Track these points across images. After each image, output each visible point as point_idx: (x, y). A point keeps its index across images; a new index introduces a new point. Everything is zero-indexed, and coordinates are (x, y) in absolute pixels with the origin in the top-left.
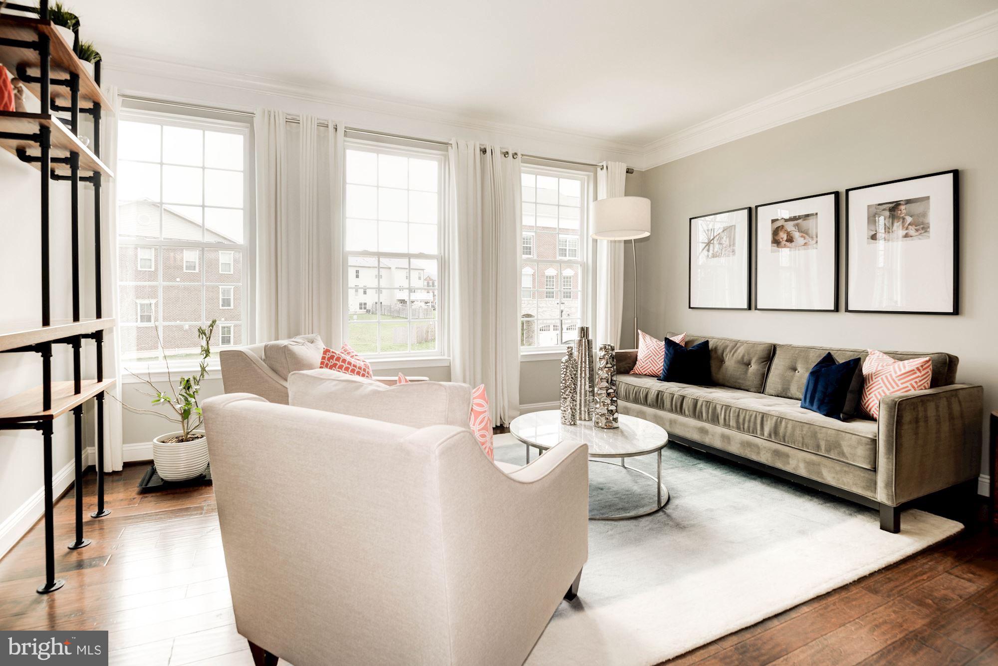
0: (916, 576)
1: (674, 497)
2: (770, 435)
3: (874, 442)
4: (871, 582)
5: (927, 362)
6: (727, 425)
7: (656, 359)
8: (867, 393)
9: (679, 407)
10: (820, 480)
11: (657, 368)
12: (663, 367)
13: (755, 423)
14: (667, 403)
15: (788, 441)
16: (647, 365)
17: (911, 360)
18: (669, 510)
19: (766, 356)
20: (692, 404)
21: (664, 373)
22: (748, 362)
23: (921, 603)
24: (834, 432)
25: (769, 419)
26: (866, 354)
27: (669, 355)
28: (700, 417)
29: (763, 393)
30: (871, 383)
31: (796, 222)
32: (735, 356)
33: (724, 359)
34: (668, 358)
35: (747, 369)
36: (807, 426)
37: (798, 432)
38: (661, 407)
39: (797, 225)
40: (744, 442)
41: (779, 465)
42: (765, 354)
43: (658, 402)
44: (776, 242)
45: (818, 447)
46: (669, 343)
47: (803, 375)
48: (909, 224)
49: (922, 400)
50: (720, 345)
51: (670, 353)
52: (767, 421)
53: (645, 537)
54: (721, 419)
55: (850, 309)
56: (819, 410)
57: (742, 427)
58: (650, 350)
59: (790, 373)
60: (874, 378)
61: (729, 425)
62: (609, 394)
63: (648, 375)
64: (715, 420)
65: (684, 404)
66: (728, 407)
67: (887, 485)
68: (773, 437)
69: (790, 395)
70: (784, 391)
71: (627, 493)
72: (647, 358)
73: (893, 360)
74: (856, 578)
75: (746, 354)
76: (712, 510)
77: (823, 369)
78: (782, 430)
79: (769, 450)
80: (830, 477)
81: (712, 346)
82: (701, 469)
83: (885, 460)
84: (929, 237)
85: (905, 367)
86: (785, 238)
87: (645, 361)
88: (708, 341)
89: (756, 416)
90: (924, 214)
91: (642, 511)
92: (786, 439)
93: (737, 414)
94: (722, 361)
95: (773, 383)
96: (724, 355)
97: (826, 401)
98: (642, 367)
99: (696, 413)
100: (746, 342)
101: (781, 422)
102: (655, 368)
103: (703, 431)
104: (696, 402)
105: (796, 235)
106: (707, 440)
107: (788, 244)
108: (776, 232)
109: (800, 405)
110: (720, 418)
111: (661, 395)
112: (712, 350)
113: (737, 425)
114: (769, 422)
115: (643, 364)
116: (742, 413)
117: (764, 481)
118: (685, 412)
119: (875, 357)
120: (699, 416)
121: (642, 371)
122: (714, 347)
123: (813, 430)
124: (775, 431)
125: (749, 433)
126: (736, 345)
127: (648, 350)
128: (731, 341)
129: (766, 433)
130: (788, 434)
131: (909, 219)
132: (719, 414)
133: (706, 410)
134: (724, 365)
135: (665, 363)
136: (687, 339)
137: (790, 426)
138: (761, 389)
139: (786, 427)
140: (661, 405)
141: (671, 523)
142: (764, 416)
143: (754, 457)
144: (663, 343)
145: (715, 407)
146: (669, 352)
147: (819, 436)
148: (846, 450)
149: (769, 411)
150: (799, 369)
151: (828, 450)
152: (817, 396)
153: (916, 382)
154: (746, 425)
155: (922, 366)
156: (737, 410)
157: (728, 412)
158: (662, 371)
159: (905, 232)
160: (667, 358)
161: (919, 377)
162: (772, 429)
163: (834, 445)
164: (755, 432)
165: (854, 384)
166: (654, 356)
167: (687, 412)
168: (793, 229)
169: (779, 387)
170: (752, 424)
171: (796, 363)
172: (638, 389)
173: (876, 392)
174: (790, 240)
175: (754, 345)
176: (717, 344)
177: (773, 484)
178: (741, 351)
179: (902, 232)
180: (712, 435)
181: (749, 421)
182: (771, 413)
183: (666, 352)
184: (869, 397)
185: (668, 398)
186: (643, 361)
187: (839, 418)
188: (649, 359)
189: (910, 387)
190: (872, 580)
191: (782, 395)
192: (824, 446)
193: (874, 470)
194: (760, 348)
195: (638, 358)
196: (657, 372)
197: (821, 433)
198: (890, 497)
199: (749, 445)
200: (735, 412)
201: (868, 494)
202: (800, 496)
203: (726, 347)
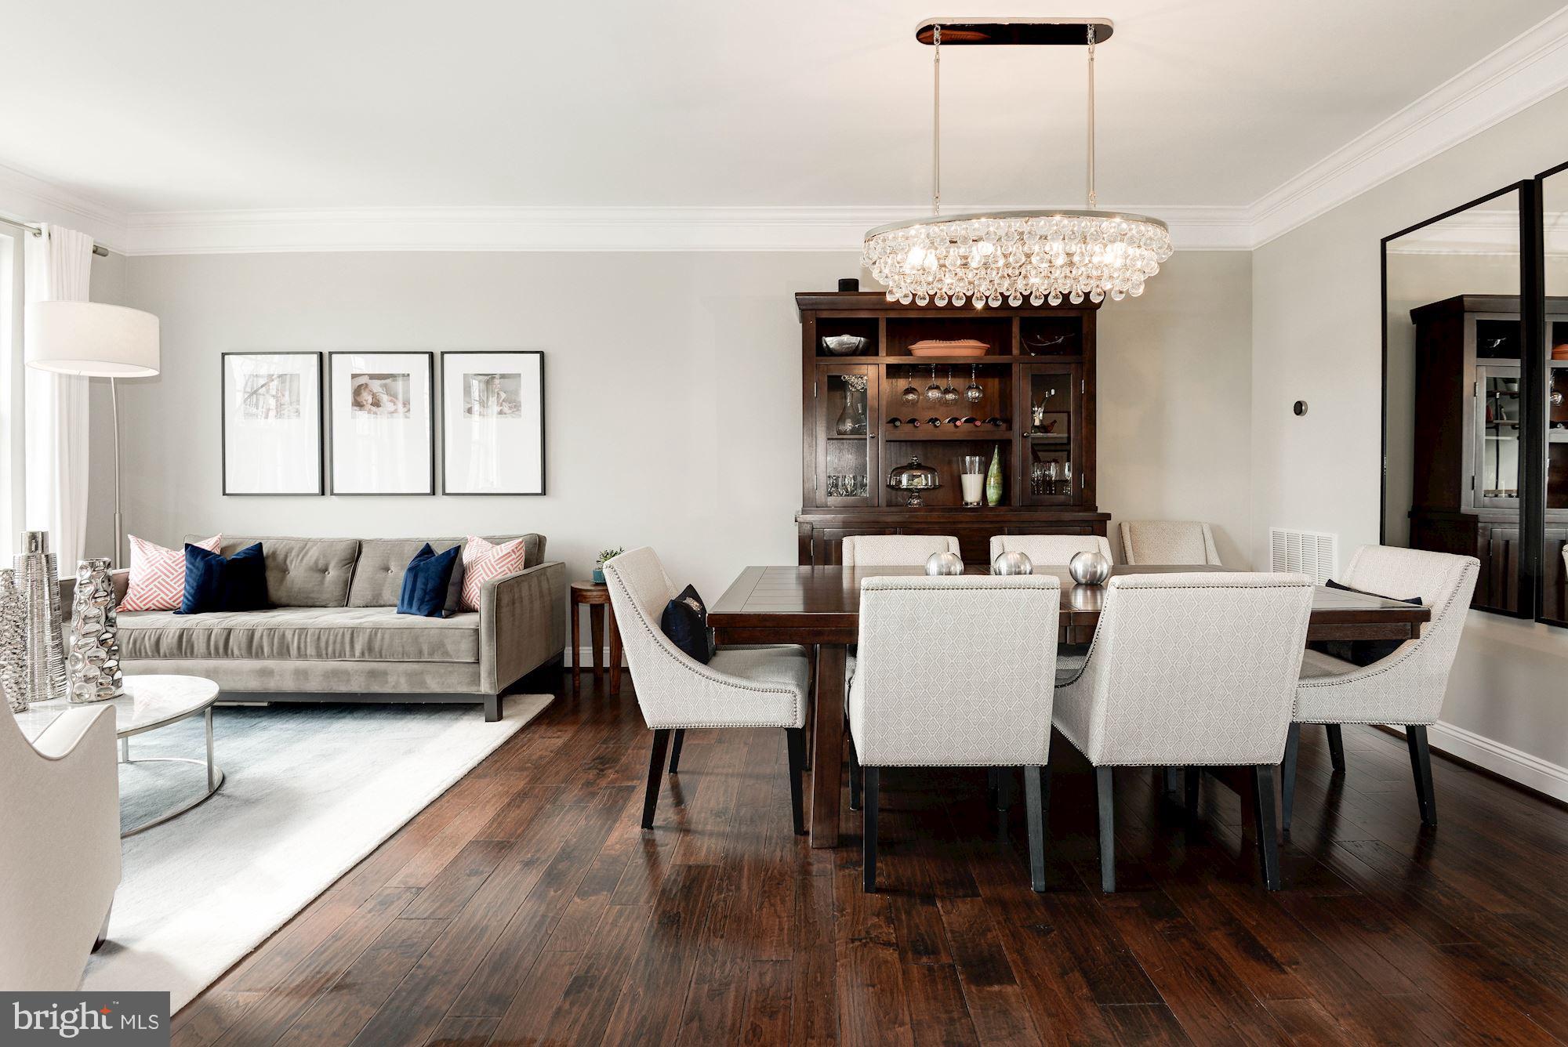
0: (518, 750)
1: (231, 773)
2: (363, 654)
3: (477, 631)
4: (480, 771)
5: (521, 543)
6: (302, 655)
7: (168, 580)
8: (468, 584)
9: (223, 648)
10: (423, 691)
11: (171, 595)
12: (183, 592)
13: (343, 643)
14: (200, 646)
15: (386, 655)
16: (150, 593)
17: (507, 543)
18: (228, 789)
19: (348, 557)
20: (245, 637)
21: (185, 600)
22: (324, 568)
23: (522, 769)
24: (437, 631)
25: (361, 634)
26: (466, 541)
27: (195, 570)
28: (260, 654)
29: (346, 606)
30: (472, 572)
31: (383, 382)
32: (304, 561)
33: (287, 567)
34: (193, 575)
35: (324, 578)
36: (408, 631)
37: (397, 641)
38: (189, 654)
39: (385, 386)
40: (328, 672)
41: (376, 688)
42: (346, 554)
43: (183, 647)
44: (358, 404)
45: (421, 652)
46: (193, 551)
47: (398, 574)
48: (503, 401)
49: (517, 581)
50: (280, 548)
51: (197, 568)
52: (358, 636)
53: (199, 832)
54: (293, 649)
55: (447, 491)
56: (419, 611)
57: (324, 652)
58: (156, 567)
59: (381, 575)
60: (474, 566)
61: (306, 655)
62: (103, 643)
63: (154, 610)
64: (283, 652)
65: (231, 640)
66: (302, 631)
67: (490, 674)
68: (366, 654)
69: (383, 603)
70: (374, 599)
71: (147, 793)
72: (150, 581)
73: (491, 545)
74: (466, 772)
75: (322, 557)
76: (292, 769)
77: (422, 563)
78: (377, 646)
79: (362, 673)
80: (434, 684)
81: (269, 551)
82: (264, 729)
83: (487, 648)
84: (520, 416)
85: (502, 551)
86: (370, 401)
87: (146, 586)
88: (261, 544)
89: (343, 633)
90: (516, 392)
91: (182, 806)
92: (383, 654)
93: (316, 637)
94: (284, 570)
95: (360, 591)
96: (288, 562)
97: (426, 600)
98: (140, 597)
99: (252, 649)
100: (321, 540)
101: (376, 634)
102: (167, 596)
103: (265, 673)
104: (251, 635)
105: (384, 398)
106: (273, 685)
107: (374, 409)
108: (357, 392)
109: (396, 611)
110: (291, 649)
111: (187, 635)
112: (268, 557)
113: (318, 652)
114: (361, 638)
115: (143, 592)
116: (324, 635)
117: (355, 716)
118: (232, 651)
119: (475, 543)
120: (257, 654)
121: (141, 605)
122: (271, 552)
123: (413, 633)
124: (370, 648)
125: (335, 658)
126: (306, 545)
127: (153, 567)
128: (297, 540)
129: (357, 653)
130: (385, 647)
131: (503, 395)
132: (290, 643)
133: (268, 641)
134: (288, 576)
135: (189, 585)
136: (224, 544)
137: (387, 636)
138: (344, 600)
139: (383, 638)
140: (188, 651)
141: (236, 803)
142: (354, 632)
143: (343, 688)
144: (183, 551)
145: (284, 635)
146: (194, 566)
147: (421, 640)
148: (450, 648)
149: (361, 623)
150: (392, 568)
151: (431, 654)
152: (418, 594)
153: (512, 565)
154: (330, 649)
155: (517, 548)
156: (317, 631)
157: (303, 637)
158: (182, 598)
159: (499, 409)
160: (191, 577)
161: (514, 559)
162: (366, 645)
163: (438, 646)
164: (343, 655)
165: (455, 575)
166: (163, 576)
167: (236, 652)
168: (380, 390)
169: (368, 595)
170: (338, 646)
171: (388, 561)
172: (140, 634)
173: (477, 581)
174: (376, 403)
175: (332, 543)
176: (277, 546)
177: (368, 716)
178: (313, 554)
179: (496, 409)
180: (280, 675)
181: (335, 642)
182: (365, 625)
183: (189, 565)
184: (470, 587)
185: (201, 637)
186: (143, 586)
187: (440, 616)
188: (156, 583)
189: (507, 571)
190: (481, 768)
191: (372, 604)
192: (426, 650)
193: (478, 662)
194: (342, 546)
195: (131, 583)
196: (170, 602)
197: (423, 636)
198: (493, 685)
199: (335, 673)
200: (313, 635)
201: (472, 690)
202: (402, 719)
203: (291, 550)
